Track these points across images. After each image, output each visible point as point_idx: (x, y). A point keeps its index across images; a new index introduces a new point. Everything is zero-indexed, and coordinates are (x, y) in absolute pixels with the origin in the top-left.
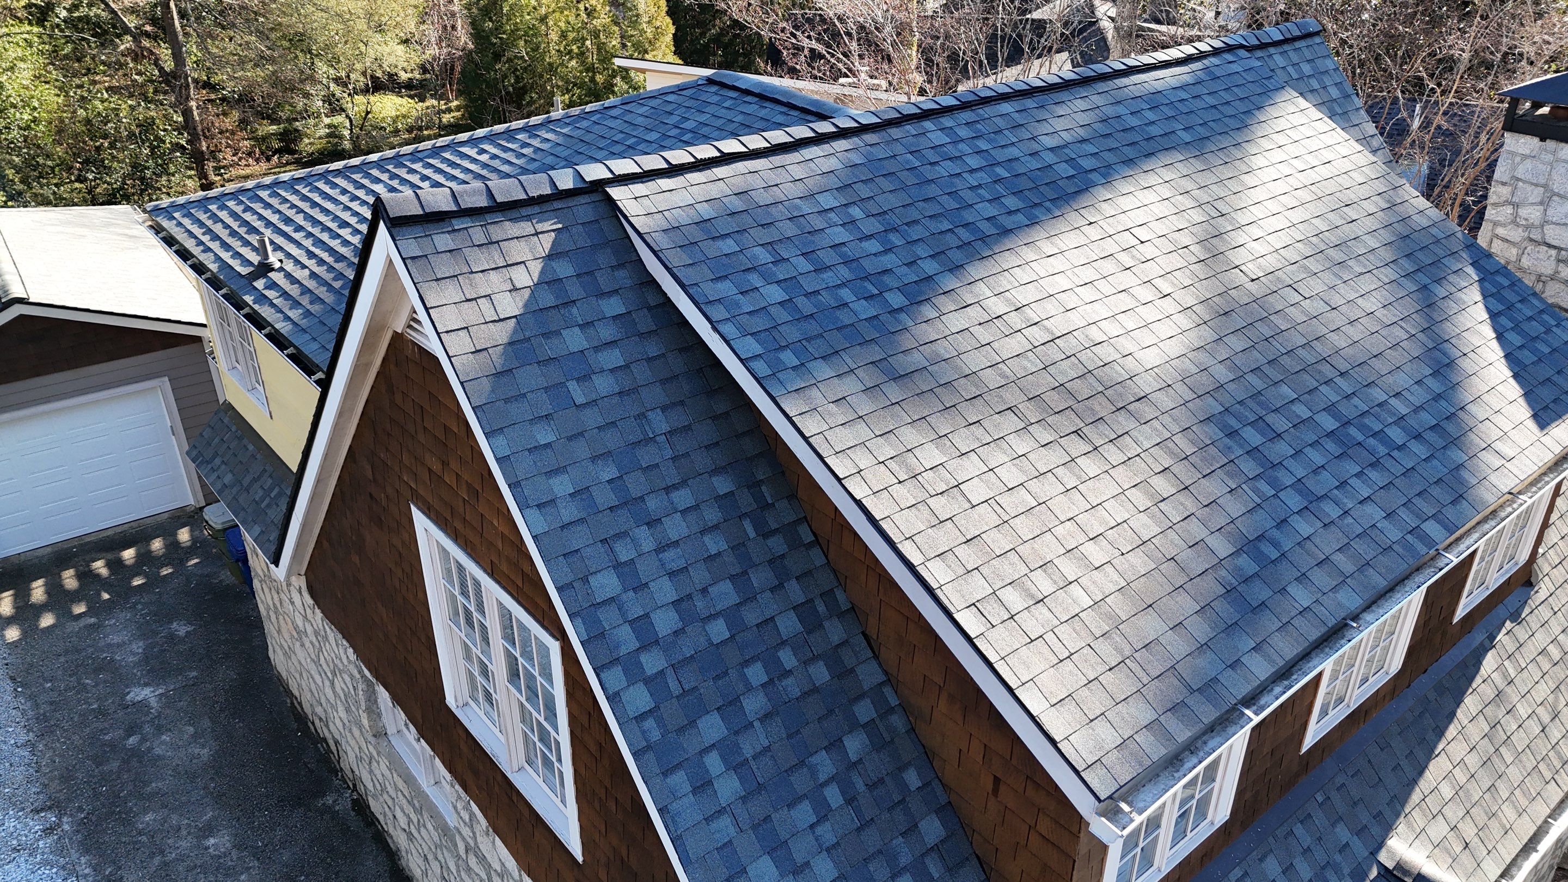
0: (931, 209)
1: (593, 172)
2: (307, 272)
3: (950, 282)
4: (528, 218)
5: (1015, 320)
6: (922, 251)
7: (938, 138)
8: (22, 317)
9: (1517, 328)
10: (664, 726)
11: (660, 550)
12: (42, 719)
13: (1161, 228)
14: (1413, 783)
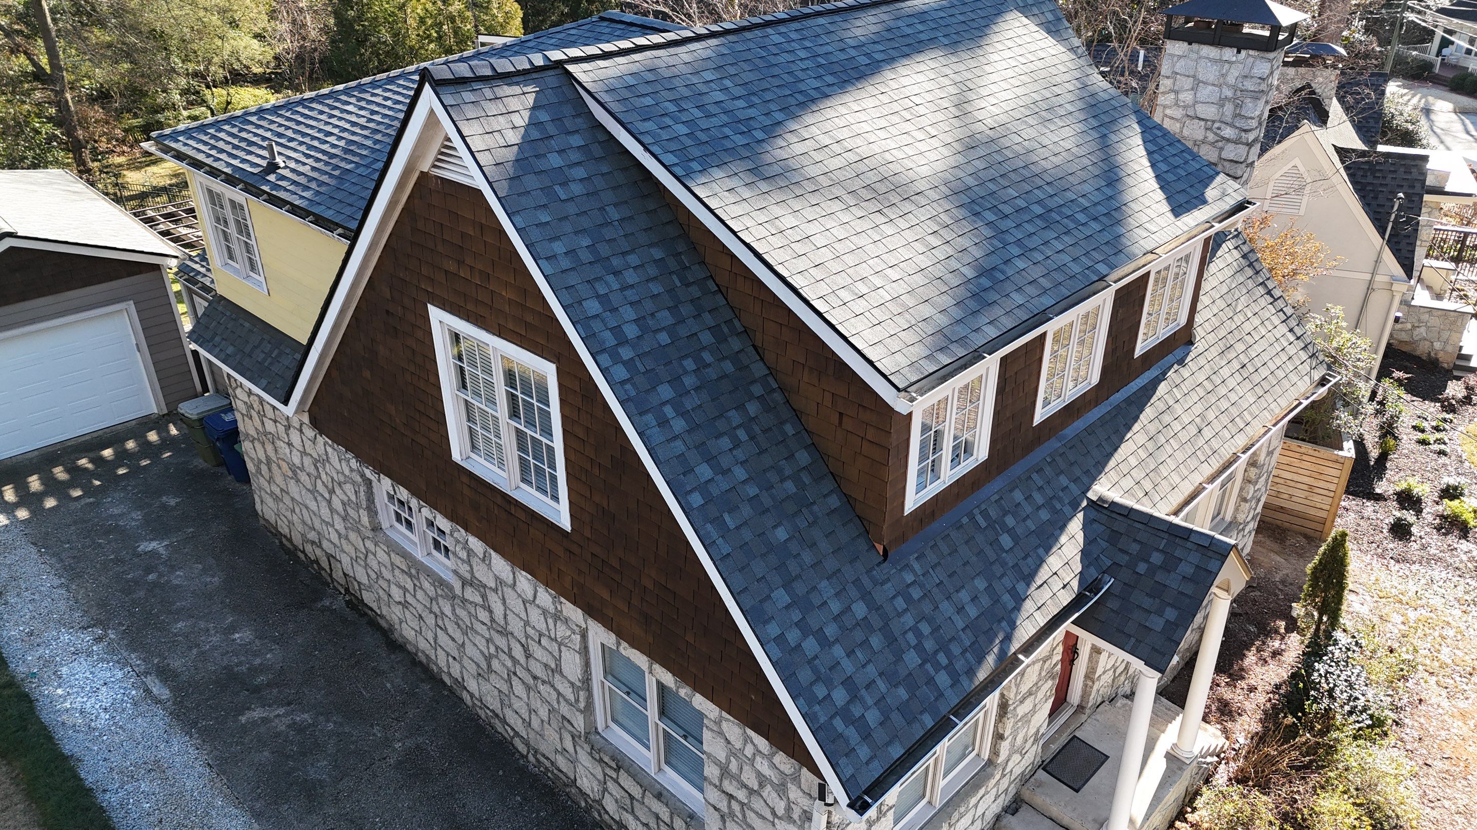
0: (776, 82)
1: (556, 55)
2: (308, 167)
3: (793, 125)
4: (517, 83)
5: (837, 148)
6: (773, 107)
7: (777, 39)
8: (12, 249)
9: (1165, 160)
10: (638, 388)
11: (622, 289)
12: (69, 569)
13: (929, 97)
14: (1110, 455)
